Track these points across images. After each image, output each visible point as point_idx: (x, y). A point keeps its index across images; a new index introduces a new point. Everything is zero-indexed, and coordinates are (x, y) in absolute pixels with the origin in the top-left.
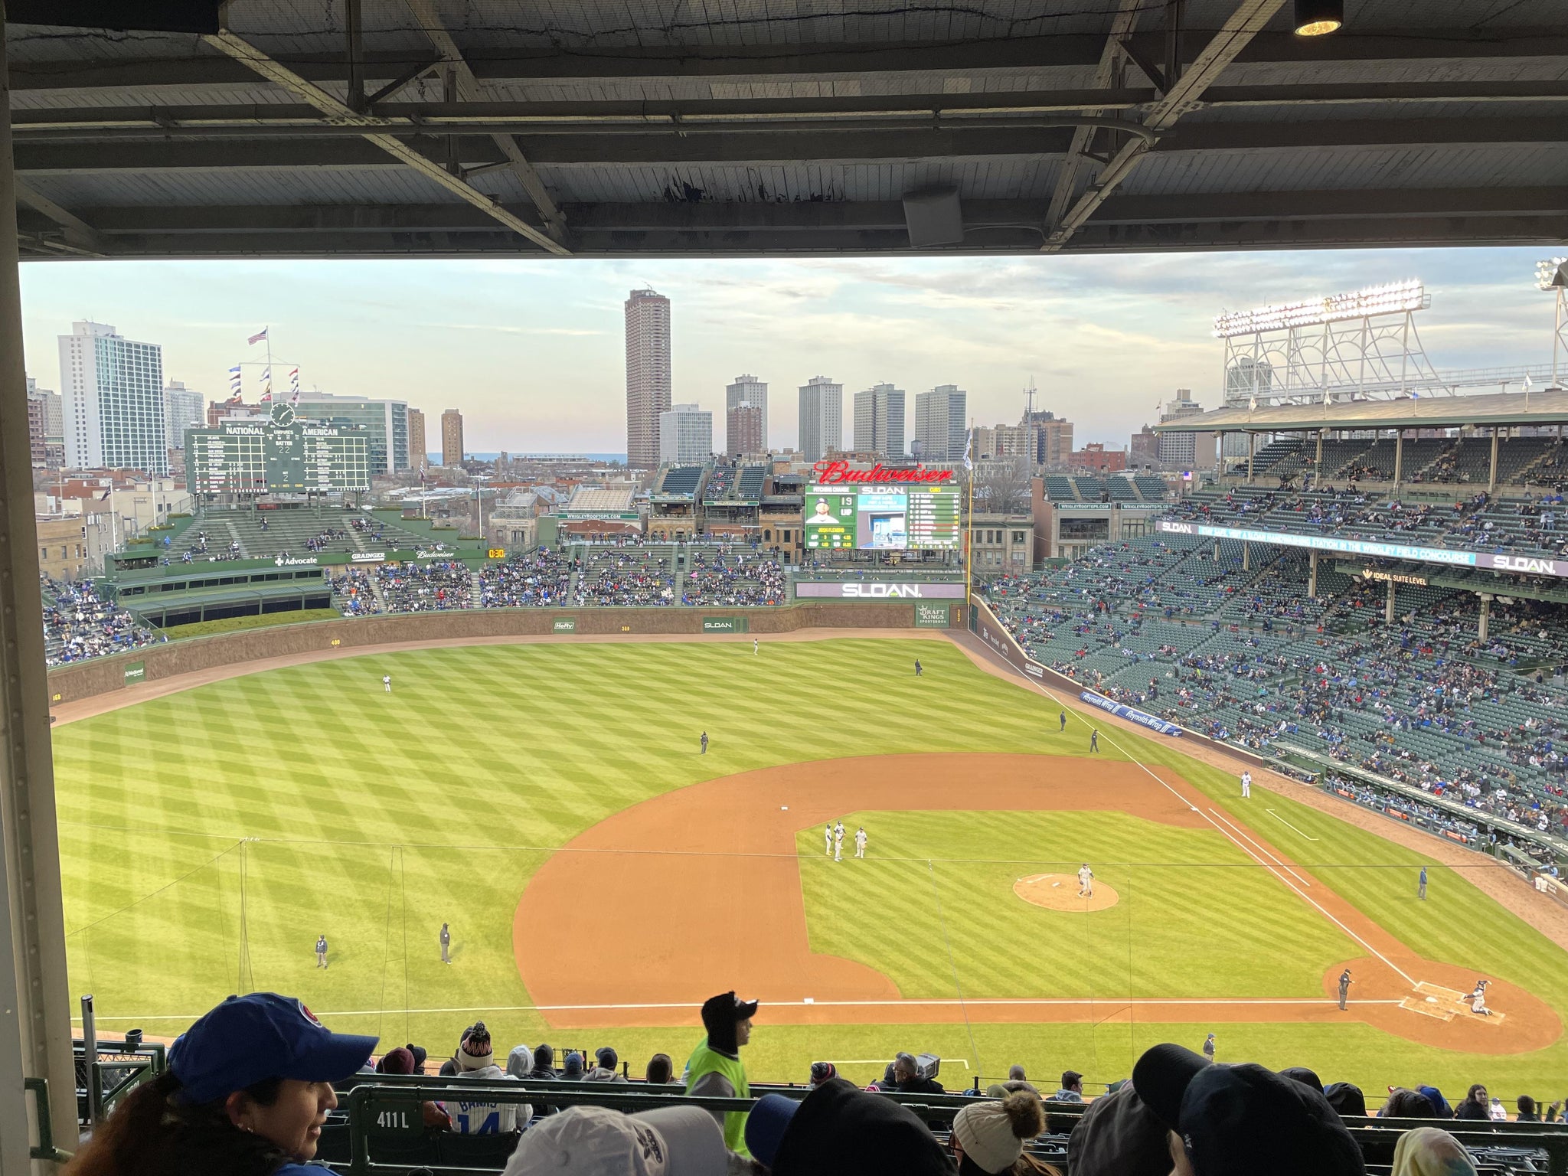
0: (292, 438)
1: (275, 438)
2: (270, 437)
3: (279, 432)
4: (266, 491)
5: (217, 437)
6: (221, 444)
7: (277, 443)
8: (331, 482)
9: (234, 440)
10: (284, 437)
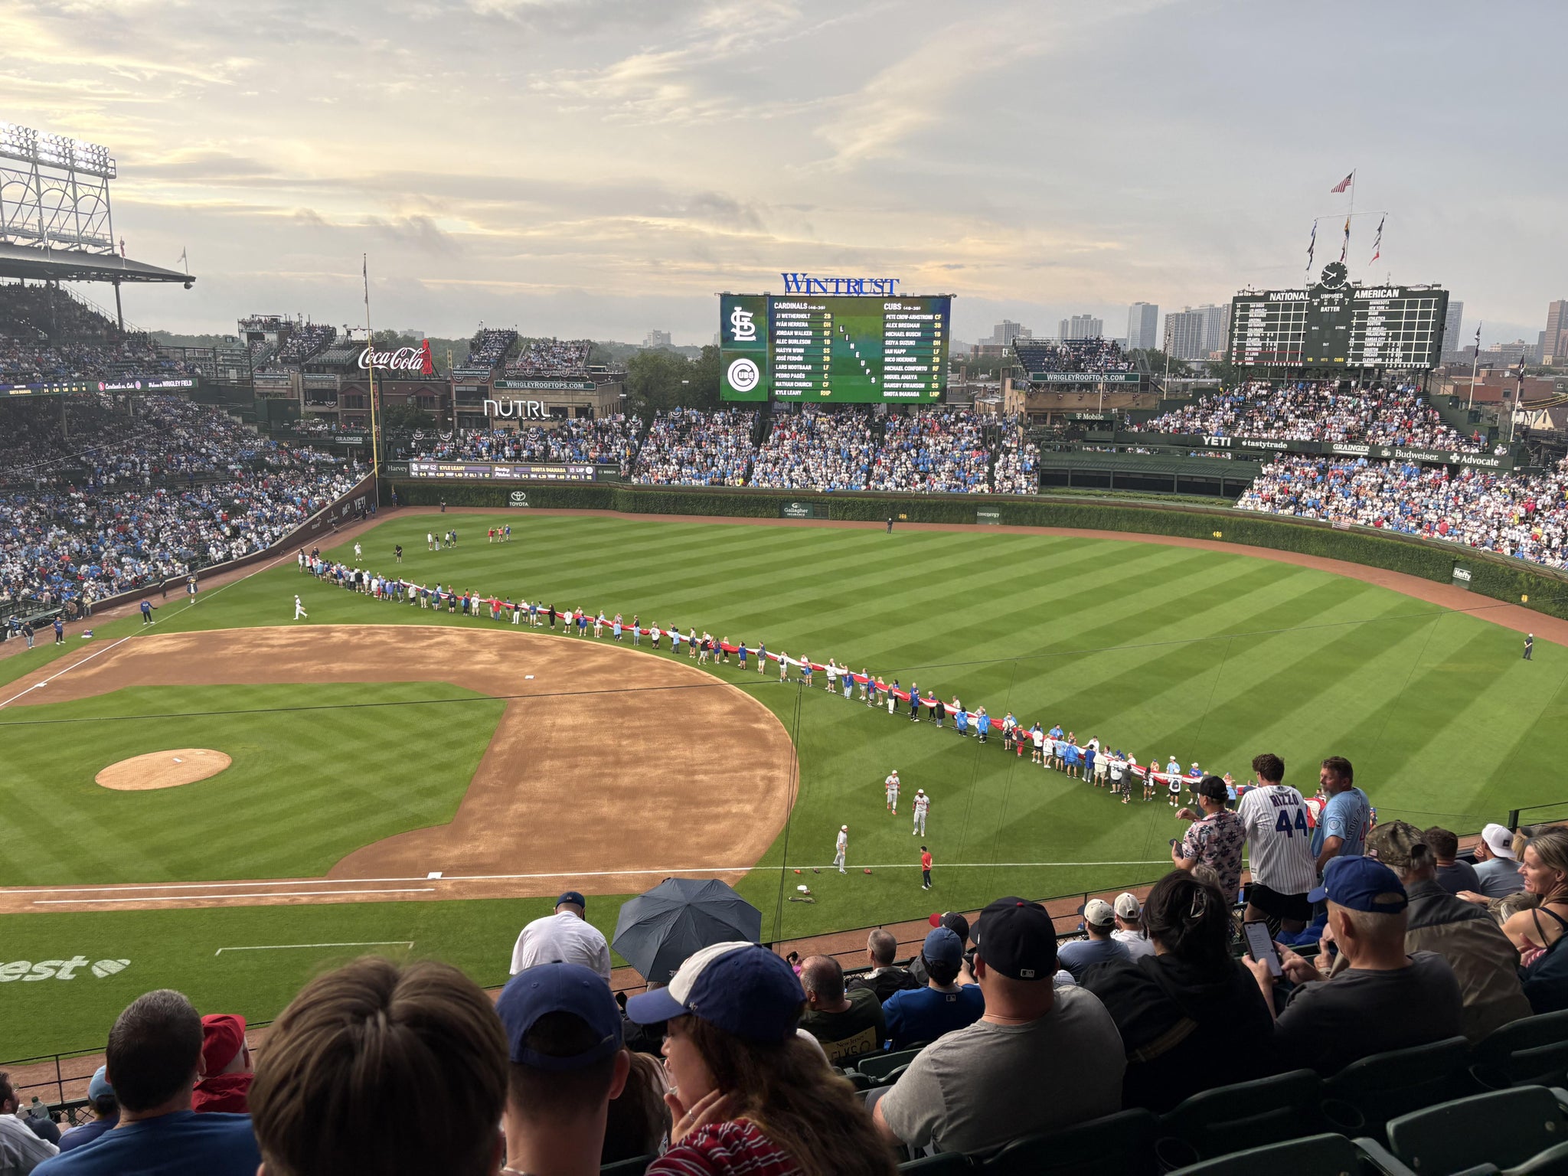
0: (1341, 302)
1: (1321, 303)
2: (1316, 302)
3: (1327, 296)
4: (1301, 365)
5: (1262, 305)
6: (1263, 313)
7: (1322, 309)
8: (1379, 356)
9: (1276, 307)
10: (1331, 302)
